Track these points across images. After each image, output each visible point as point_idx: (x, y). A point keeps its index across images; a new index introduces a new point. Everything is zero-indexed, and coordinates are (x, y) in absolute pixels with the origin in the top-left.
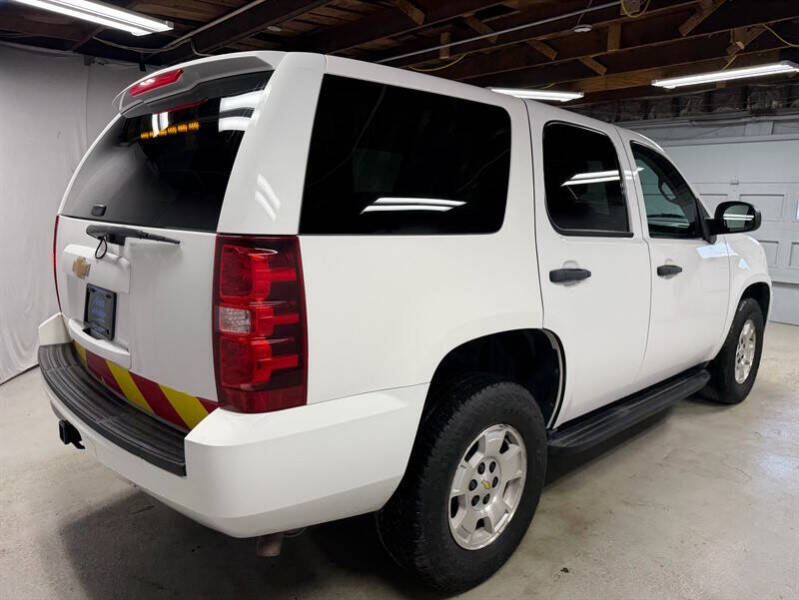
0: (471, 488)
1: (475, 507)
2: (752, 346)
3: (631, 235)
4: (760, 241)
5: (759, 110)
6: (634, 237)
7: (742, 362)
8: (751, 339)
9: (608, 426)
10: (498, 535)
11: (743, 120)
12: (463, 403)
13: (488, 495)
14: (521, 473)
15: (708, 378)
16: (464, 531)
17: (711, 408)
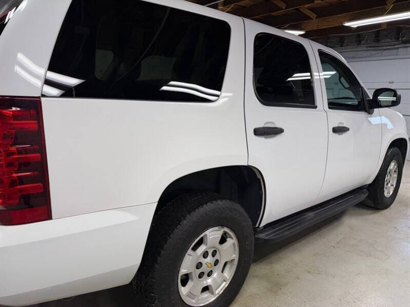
0: (197, 268)
1: (200, 279)
2: (395, 175)
3: (316, 107)
4: (403, 115)
5: (406, 40)
6: (318, 108)
7: (389, 185)
8: (395, 172)
9: (300, 224)
10: (218, 295)
11: (397, 46)
12: (189, 214)
13: (212, 271)
14: (235, 256)
15: (367, 194)
16: (191, 295)
17: (370, 212)
